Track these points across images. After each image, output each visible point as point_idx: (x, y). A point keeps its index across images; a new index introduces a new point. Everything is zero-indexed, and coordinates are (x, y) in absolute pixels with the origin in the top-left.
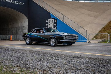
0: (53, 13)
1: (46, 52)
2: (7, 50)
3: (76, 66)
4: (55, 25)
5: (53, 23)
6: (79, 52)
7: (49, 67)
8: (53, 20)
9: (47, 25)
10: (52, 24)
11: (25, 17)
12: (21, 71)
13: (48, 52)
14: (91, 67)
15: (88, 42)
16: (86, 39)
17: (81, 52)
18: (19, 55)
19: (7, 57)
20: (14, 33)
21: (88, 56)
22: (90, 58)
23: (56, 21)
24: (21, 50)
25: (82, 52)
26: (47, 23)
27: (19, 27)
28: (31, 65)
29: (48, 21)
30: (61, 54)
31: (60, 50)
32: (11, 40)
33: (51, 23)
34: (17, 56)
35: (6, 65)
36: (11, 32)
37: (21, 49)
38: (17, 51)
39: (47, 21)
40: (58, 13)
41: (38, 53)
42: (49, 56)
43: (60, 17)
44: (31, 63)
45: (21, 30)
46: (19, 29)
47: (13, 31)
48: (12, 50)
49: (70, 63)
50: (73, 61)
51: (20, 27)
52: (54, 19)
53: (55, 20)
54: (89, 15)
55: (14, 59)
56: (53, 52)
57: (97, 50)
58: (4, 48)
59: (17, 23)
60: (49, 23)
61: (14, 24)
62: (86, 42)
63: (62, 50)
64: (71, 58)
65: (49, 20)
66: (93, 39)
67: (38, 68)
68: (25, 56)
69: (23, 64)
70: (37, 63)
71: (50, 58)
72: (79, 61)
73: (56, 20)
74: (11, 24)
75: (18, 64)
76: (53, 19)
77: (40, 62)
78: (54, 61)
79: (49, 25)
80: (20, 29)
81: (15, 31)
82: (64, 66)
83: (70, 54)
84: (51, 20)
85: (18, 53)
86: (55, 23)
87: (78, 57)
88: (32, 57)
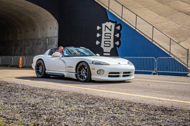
1: (96, 95)
4: (118, 35)
5: (112, 32)
6: (168, 98)
8: (113, 25)
9: (98, 35)
10: (109, 35)
11: (53, 18)
13: (101, 95)
16: (187, 70)
18: (38, 100)
19: (13, 104)
20: (26, 52)
23: (118, 28)
24: (43, 89)
27: (38, 40)
29: (101, 26)
30: (130, 103)
31: (128, 93)
32: (20, 66)
33: (109, 32)
34: (33, 103)
36: (21, 49)
37: (42, 87)
39: (98, 28)
41: (79, 97)
42: (102, 106)
44: (64, 119)
45: (42, 45)
46: (38, 44)
47: (24, 47)
49: (149, 121)
50: (157, 117)
52: (115, 22)
53: (116, 26)
56: (111, 97)
58: (6, 84)
59: (34, 30)
60: (104, 32)
61: (27, 32)
63: (131, 93)
64: (152, 112)
65: (103, 25)
68: (51, 103)
70: (76, 119)
71: (105, 110)
73: (120, 25)
74: (20, 32)
75: (36, 121)
76: (113, 22)
77: (82, 119)
78: (114, 117)
79: (103, 36)
80: (40, 43)
81: (29, 47)
83: (148, 103)
84: (109, 24)
85: (35, 95)
86: (116, 31)
87: (165, 110)
88: (66, 107)
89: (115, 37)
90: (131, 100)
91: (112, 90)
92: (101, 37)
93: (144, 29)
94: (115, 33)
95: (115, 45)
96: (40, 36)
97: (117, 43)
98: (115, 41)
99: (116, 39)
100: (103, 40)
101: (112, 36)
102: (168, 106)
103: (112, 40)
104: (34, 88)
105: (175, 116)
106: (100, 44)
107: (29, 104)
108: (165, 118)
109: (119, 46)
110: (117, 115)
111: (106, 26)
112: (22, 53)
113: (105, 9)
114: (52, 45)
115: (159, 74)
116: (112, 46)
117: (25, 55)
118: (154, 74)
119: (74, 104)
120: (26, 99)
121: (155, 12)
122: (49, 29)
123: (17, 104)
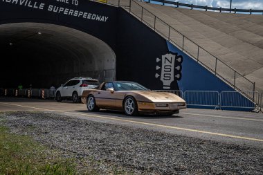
0: (175, 40)
1: (162, 131)
3: (237, 168)
4: (178, 68)
5: (173, 64)
7: (176, 167)
8: (174, 57)
9: (158, 68)
10: (169, 67)
11: (110, 50)
12: (116, 173)
13: (167, 131)
16: (253, 105)
17: (243, 136)
18: (104, 135)
19: (80, 140)
23: (179, 60)
25: (247, 136)
26: (160, 64)
28: (135, 160)
29: (161, 58)
30: (199, 140)
31: (195, 129)
34: (99, 138)
35: (81, 156)
39: (158, 60)
40: (187, 41)
42: (170, 143)
43: (190, 49)
44: (134, 155)
48: (87, 124)
51: (97, 72)
52: (176, 54)
53: (177, 58)
56: (179, 133)
59: (91, 62)
62: (251, 110)
64: (224, 150)
65: (163, 57)
67: (152, 169)
69: (117, 157)
70: (147, 156)
71: (175, 147)
72: (243, 157)
73: (181, 56)
75: (106, 157)
76: (173, 54)
77: (153, 155)
79: (163, 69)
80: (98, 76)
83: (218, 140)
84: (169, 56)
86: (177, 64)
87: (237, 148)
88: (133, 143)
89: (175, 70)
90: (199, 136)
91: (177, 126)
92: (160, 70)
93: (206, 61)
95: (175, 78)
96: (97, 69)
97: (178, 76)
98: (175, 74)
99: (176, 72)
100: (163, 73)
101: (172, 68)
102: (240, 144)
103: (172, 73)
104: (97, 124)
105: (249, 155)
106: (159, 77)
107: (96, 140)
108: (238, 157)
109: (179, 79)
110: (187, 152)
111: (166, 58)
113: (165, 40)
115: (223, 109)
116: (172, 79)
118: (217, 109)
119: (142, 140)
120: (92, 134)
121: (218, 43)
122: (106, 61)
123: (84, 139)
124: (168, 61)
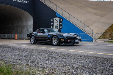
0: (59, 11)
1: (53, 51)
2: (13, 49)
7: (58, 66)
9: (52, 24)
11: (30, 16)
13: (55, 51)
14: (99, 66)
15: (94, 41)
16: (92, 39)
18: (27, 54)
19: (15, 56)
20: (19, 32)
21: (95, 56)
22: (98, 57)
23: (61, 20)
25: (89, 51)
27: (24, 26)
29: (53, 19)
30: (69, 54)
31: (67, 49)
32: (16, 39)
35: (15, 63)
36: (16, 31)
37: (28, 48)
38: (23, 50)
39: (52, 20)
40: (64, 12)
41: (45, 52)
42: (56, 56)
43: (66, 15)
44: (40, 62)
45: (26, 29)
46: (24, 28)
47: (18, 29)
48: (19, 49)
50: (81, 60)
52: (60, 18)
53: (60, 19)
54: (95, 14)
55: (22, 58)
56: (60, 51)
57: (103, 49)
58: (10, 47)
59: (22, 22)
61: (18, 23)
62: (92, 41)
65: (54, 19)
66: (99, 38)
68: (33, 55)
69: (32, 63)
70: (45, 61)
72: (87, 60)
74: (15, 23)
76: (58, 17)
77: (48, 61)
80: (25, 28)
81: (20, 30)
82: (72, 65)
83: (77, 53)
87: (85, 57)
88: (40, 56)
92: (53, 25)
94: (60, 23)
95: (60, 28)
98: (60, 26)
100: (54, 26)
101: (58, 24)
102: (86, 55)
106: (53, 28)
107: (23, 56)
110: (63, 59)
111: (55, 19)
112: (17, 33)
114: (30, 28)
117: (18, 33)
121: (78, 13)
122: (29, 21)
124: (56, 20)
